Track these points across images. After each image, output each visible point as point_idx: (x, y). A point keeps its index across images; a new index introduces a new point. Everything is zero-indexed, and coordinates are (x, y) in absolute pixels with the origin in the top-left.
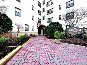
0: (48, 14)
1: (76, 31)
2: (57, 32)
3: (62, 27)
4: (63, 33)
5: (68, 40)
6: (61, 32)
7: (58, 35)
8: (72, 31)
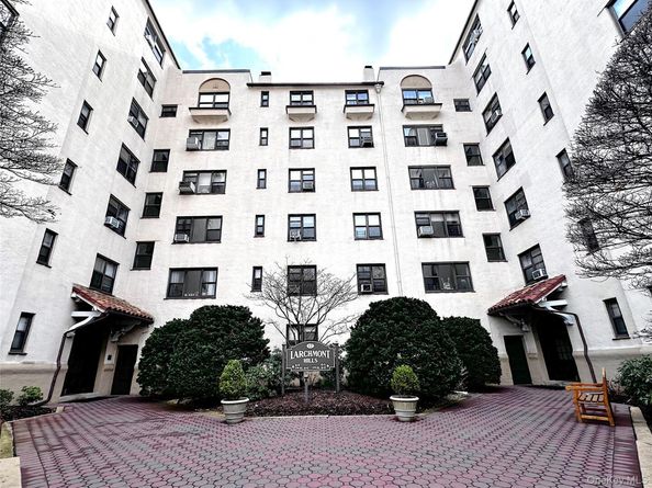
0: (186, 237)
1: (314, 357)
2: (233, 365)
3: (265, 337)
4: (265, 368)
5: (284, 403)
6: (254, 364)
7: (237, 378)
8: (302, 358)
